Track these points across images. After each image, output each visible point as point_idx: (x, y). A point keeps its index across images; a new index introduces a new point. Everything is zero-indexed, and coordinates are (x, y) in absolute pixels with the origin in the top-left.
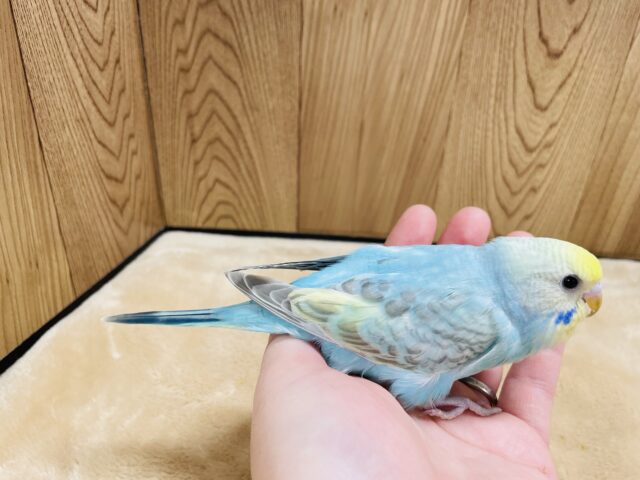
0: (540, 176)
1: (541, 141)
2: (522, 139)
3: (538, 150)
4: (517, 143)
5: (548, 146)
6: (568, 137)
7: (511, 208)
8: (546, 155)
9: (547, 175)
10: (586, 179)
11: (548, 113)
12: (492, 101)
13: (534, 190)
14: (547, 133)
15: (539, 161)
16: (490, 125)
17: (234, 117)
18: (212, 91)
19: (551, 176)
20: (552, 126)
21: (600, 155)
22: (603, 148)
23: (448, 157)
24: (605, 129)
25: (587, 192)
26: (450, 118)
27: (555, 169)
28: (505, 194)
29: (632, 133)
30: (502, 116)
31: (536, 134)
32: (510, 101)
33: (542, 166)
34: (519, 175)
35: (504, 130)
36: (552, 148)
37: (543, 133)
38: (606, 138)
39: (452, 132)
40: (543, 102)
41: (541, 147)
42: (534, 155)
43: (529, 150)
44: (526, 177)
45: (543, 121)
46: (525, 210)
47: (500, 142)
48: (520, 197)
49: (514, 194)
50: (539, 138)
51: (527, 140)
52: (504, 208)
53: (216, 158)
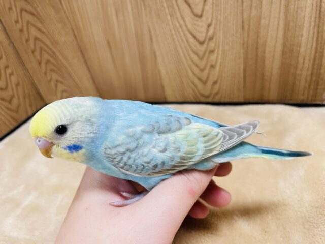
0: (213, 57)
1: (206, 37)
2: (194, 37)
3: (206, 43)
4: (192, 40)
5: (211, 38)
6: (222, 32)
7: (204, 79)
8: (212, 45)
9: (217, 57)
10: (242, 56)
11: (204, 18)
12: (169, 17)
13: (213, 66)
14: (207, 31)
15: (209, 49)
16: (173, 32)
17: (50, 49)
18: (36, 39)
19: (220, 57)
20: (209, 26)
21: (246, 40)
22: (246, 35)
23: (158, 54)
24: (243, 22)
25: (245, 63)
26: (150, 32)
27: (220, 52)
28: (197, 71)
29: (263, 21)
30: (178, 25)
31: (202, 32)
32: (178, 15)
33: (212, 52)
34: (201, 59)
35: (182, 33)
36: (214, 40)
37: (205, 31)
38: (246, 28)
39: (154, 39)
40: (199, 12)
41: (207, 40)
42: (205, 45)
43: (202, 43)
44: (205, 59)
45: (202, 24)
46: (212, 79)
47: (183, 41)
48: (206, 72)
49: (202, 70)
50: (204, 35)
51: (197, 37)
52: (199, 79)
53: (52, 70)
